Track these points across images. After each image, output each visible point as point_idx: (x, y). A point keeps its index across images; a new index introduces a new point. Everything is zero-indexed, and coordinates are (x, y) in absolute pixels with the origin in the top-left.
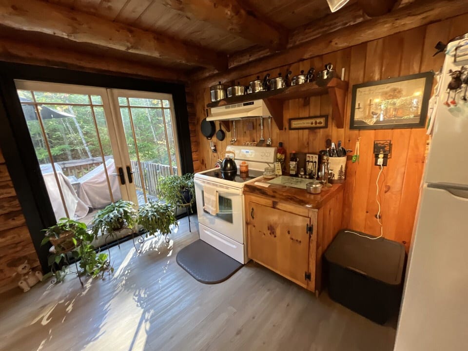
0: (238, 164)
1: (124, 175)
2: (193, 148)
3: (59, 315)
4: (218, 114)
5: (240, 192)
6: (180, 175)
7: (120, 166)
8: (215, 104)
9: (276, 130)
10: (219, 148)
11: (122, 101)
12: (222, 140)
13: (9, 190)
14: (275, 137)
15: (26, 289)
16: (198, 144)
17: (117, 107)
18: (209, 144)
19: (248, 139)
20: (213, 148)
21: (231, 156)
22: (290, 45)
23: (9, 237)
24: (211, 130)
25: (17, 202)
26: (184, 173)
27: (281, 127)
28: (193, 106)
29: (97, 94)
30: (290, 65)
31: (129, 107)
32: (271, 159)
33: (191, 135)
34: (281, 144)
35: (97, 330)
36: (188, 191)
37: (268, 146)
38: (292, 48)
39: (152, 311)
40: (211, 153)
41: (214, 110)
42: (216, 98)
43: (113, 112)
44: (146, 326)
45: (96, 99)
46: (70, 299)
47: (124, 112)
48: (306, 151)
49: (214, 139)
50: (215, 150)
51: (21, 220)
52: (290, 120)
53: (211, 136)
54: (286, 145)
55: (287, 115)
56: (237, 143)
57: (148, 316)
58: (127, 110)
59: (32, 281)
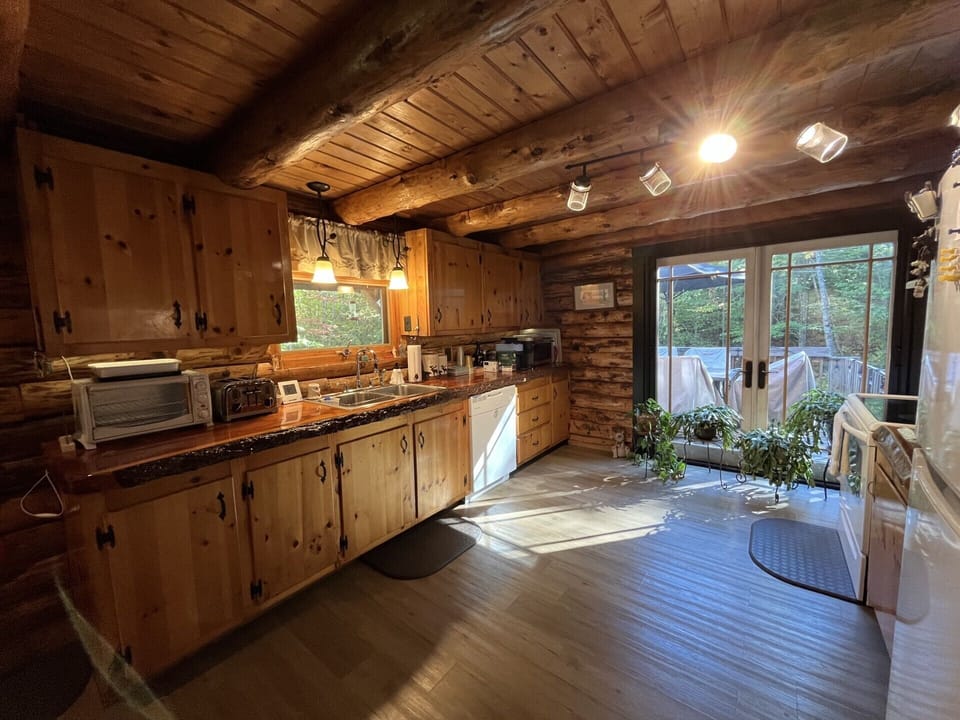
1: (753, 375)
3: (616, 482)
7: (750, 359)
13: (628, 361)
15: (615, 456)
17: (766, 271)
23: (620, 404)
25: (631, 374)
31: (790, 269)
35: (623, 506)
39: (669, 529)
43: (756, 280)
44: (653, 532)
46: (630, 479)
51: (630, 391)
57: (662, 528)
59: (621, 452)
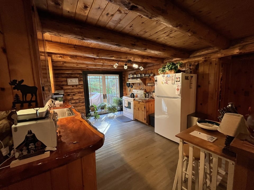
0: (135, 94)
1: (105, 96)
2: (124, 90)
4: (130, 81)
5: (132, 100)
6: (119, 98)
7: (104, 94)
8: (129, 79)
9: (144, 86)
10: (131, 90)
11: (106, 77)
12: (132, 88)
13: (83, 97)
14: (144, 87)
16: (125, 89)
17: (105, 79)
18: (128, 89)
19: (138, 88)
20: (129, 90)
21: (133, 92)
22: (147, 66)
23: (82, 107)
24: (129, 85)
25: (84, 100)
26: (120, 97)
27: (145, 85)
28: (124, 77)
29: (101, 76)
30: (147, 70)
31: (108, 79)
32: (143, 93)
33: (123, 86)
34: (145, 90)
36: (121, 102)
37: (143, 90)
38: (147, 67)
40: (129, 91)
41: (129, 80)
42: (130, 77)
43: (104, 80)
45: (101, 77)
47: (106, 80)
48: (151, 91)
49: (130, 87)
50: (130, 91)
51: (84, 104)
52: (147, 83)
53: (129, 87)
54: (147, 90)
55: (147, 82)
56: (135, 89)
58: (107, 79)
